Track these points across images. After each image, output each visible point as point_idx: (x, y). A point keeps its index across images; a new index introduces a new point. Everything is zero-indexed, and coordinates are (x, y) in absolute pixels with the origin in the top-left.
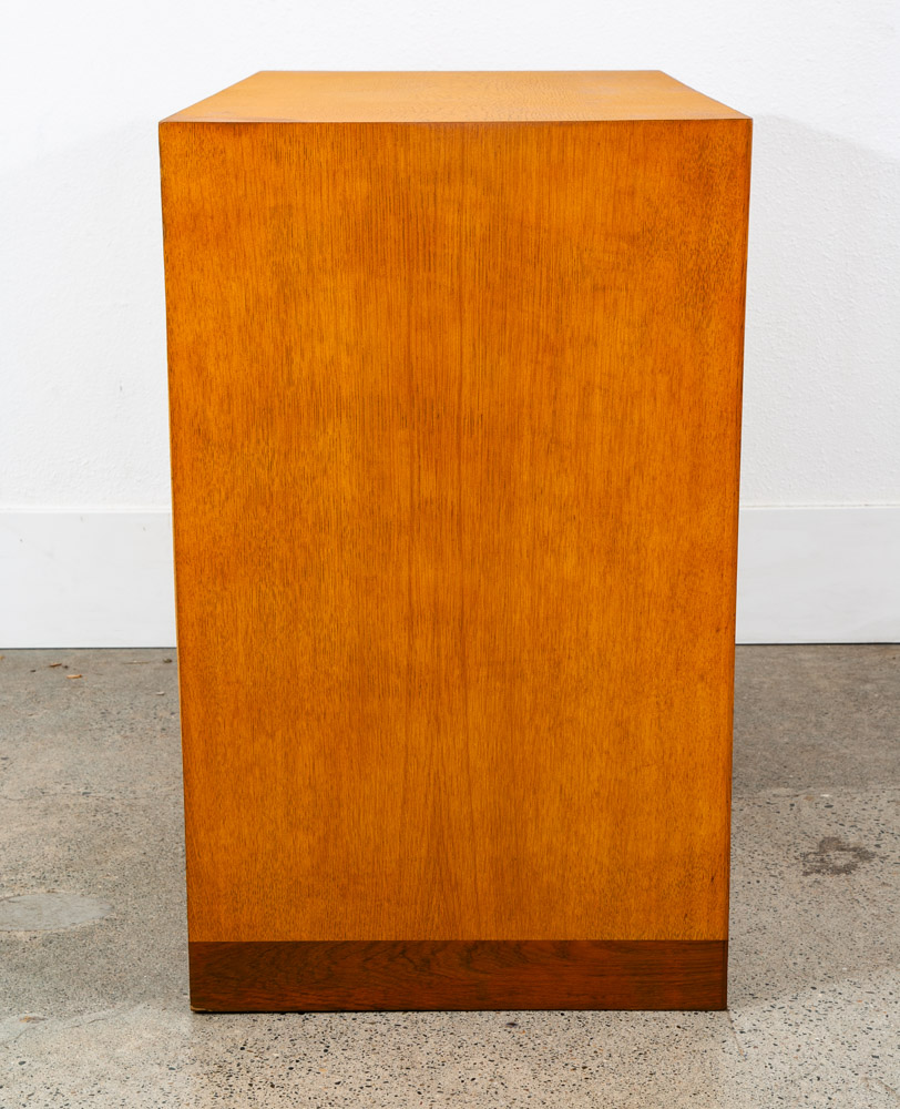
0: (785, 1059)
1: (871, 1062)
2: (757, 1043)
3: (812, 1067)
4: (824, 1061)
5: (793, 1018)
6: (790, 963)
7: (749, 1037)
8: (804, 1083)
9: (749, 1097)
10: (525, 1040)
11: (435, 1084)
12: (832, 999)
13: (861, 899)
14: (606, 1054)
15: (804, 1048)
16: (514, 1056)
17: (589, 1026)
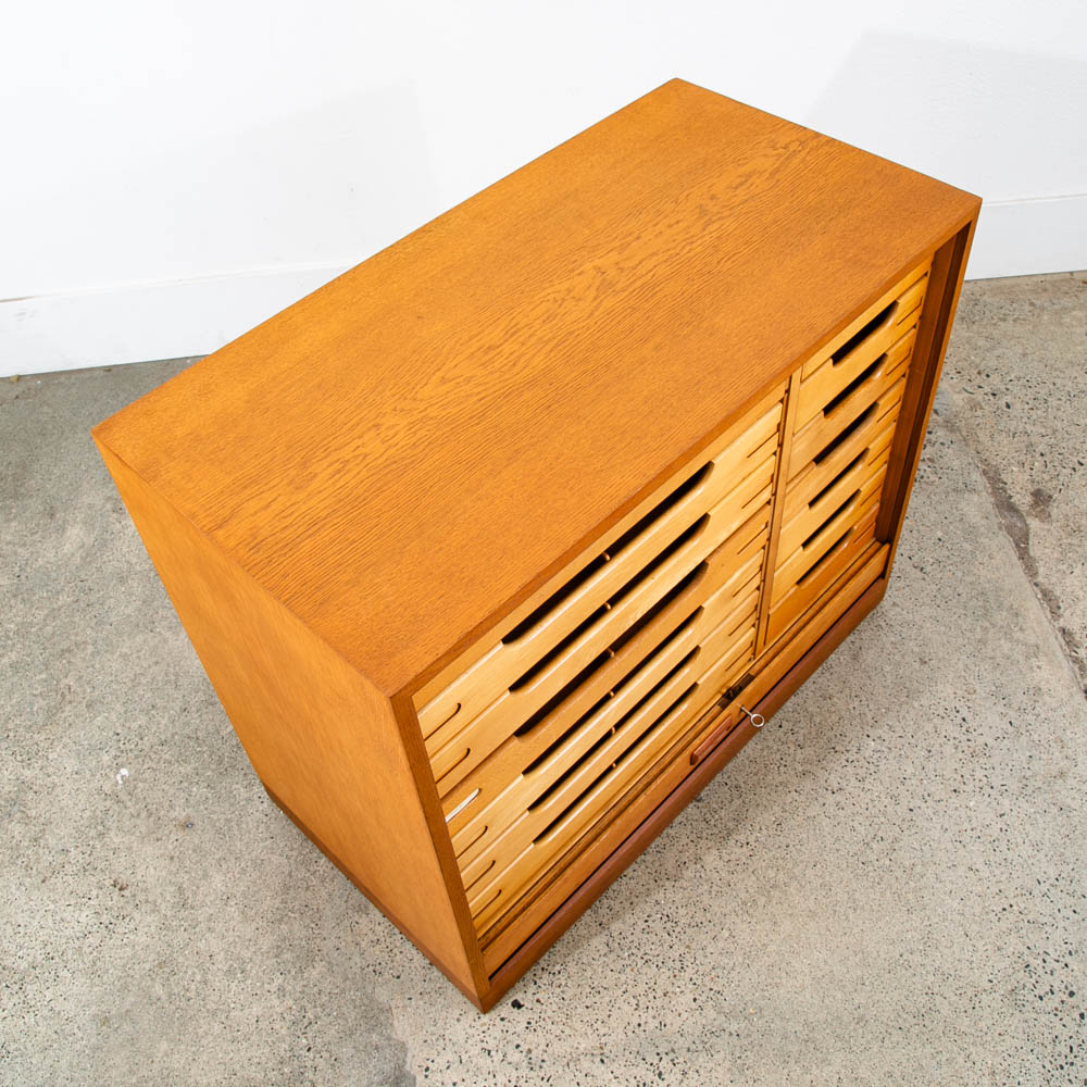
0: (861, 819)
1: (909, 816)
2: (842, 804)
3: (877, 827)
4: (883, 820)
5: (862, 772)
6: (851, 707)
7: (838, 797)
8: (874, 845)
9: (845, 864)
10: (708, 815)
11: (663, 872)
12: (879, 748)
13: (883, 624)
14: (758, 828)
15: (870, 806)
16: (704, 834)
17: (744, 795)
